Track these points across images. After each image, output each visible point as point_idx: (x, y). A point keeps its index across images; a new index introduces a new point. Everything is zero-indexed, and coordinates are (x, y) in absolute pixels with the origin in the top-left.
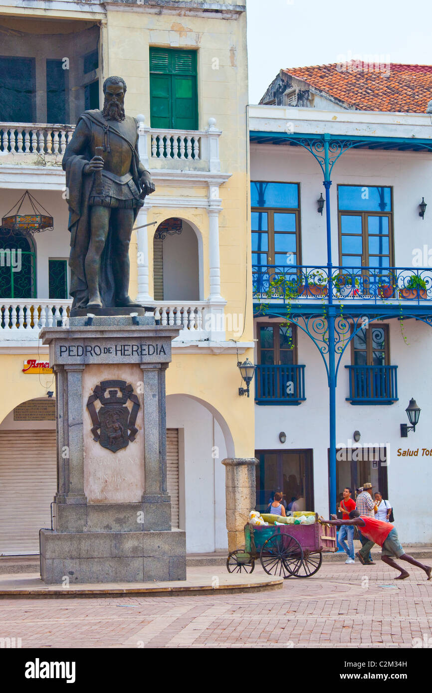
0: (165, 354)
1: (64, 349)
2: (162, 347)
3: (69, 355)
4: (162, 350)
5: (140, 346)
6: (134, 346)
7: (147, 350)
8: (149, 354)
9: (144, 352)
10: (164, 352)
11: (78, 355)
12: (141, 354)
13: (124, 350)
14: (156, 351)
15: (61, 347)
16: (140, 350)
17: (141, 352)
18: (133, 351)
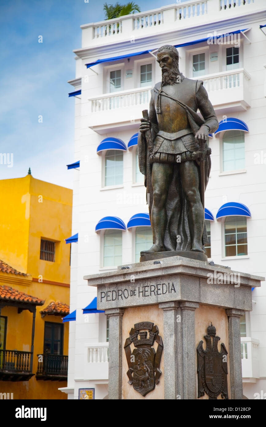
0: (175, 292)
1: (103, 295)
2: (173, 285)
3: (107, 301)
4: (173, 288)
5: (156, 286)
6: (152, 287)
7: (161, 289)
8: (163, 294)
9: (160, 292)
10: (174, 290)
11: (113, 300)
12: (158, 294)
13: (145, 291)
14: (168, 289)
15: (101, 293)
16: (156, 289)
17: (157, 291)
18: (151, 291)
